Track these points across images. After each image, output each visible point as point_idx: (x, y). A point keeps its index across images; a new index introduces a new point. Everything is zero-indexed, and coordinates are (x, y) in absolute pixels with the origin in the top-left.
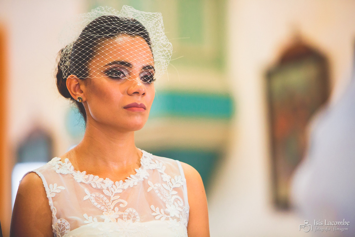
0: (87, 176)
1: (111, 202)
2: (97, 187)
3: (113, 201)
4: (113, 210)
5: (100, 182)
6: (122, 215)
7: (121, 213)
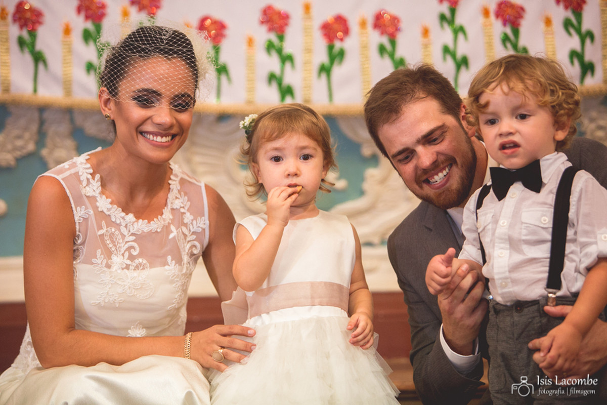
0: (110, 206)
1: (124, 243)
2: (115, 221)
3: (127, 242)
4: (123, 255)
5: (121, 217)
6: (130, 265)
7: (129, 262)
